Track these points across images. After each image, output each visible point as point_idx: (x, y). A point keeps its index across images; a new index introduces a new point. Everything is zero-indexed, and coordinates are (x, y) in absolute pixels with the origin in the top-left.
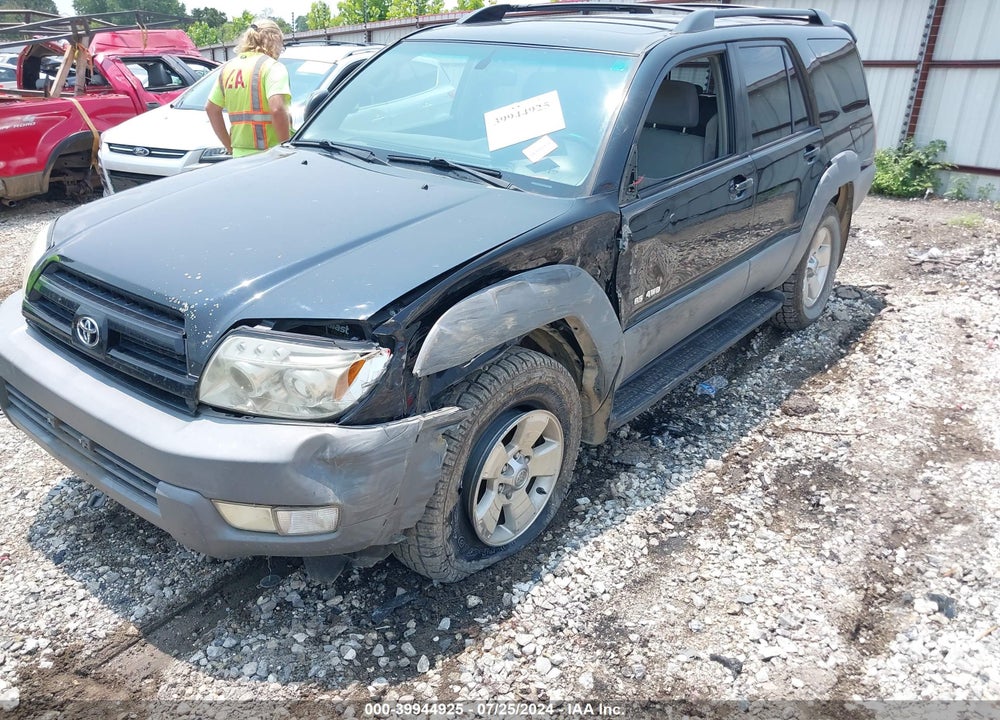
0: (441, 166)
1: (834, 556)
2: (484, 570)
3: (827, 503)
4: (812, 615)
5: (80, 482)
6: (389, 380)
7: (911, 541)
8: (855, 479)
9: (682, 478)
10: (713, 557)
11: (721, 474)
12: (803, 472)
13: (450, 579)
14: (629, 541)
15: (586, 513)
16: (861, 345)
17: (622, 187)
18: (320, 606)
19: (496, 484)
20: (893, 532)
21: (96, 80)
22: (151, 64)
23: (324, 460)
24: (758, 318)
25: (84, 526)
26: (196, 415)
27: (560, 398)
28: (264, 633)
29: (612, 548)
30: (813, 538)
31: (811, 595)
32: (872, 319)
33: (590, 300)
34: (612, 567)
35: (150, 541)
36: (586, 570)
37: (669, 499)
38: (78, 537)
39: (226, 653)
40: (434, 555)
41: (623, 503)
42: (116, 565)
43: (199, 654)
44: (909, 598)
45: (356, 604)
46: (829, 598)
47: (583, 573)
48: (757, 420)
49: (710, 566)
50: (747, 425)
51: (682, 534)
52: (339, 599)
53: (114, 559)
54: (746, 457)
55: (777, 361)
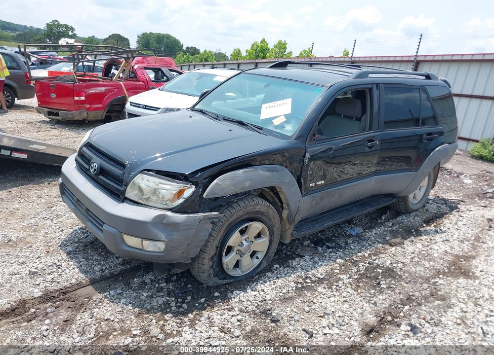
0: (241, 123)
1: (375, 303)
2: (225, 284)
3: (383, 284)
4: (352, 322)
5: (84, 229)
6: (193, 198)
7: (414, 304)
8: (401, 276)
9: (323, 264)
10: (322, 295)
11: (341, 265)
12: (379, 270)
13: (210, 284)
14: (289, 284)
15: (276, 270)
16: (435, 224)
17: (308, 138)
18: (157, 285)
19: (235, 249)
20: (407, 299)
21: (133, 76)
22: (156, 70)
23: (163, 223)
24: (382, 204)
25: (81, 245)
26: (123, 202)
27: (269, 219)
28: (133, 291)
29: (280, 285)
30: (369, 296)
31: (357, 316)
32: (446, 213)
33: (287, 181)
34: (277, 291)
35: (102, 253)
36: (265, 291)
37: (313, 271)
38: (77, 248)
39: (117, 295)
40: (203, 272)
41: (293, 269)
42: (87, 259)
43: (107, 293)
44: (399, 323)
45: (171, 287)
46: (364, 318)
47: (264, 291)
48: (369, 248)
49: (319, 298)
50: (363, 249)
51: (313, 285)
52: (165, 284)
53: (88, 257)
54: (356, 261)
55: (390, 225)
